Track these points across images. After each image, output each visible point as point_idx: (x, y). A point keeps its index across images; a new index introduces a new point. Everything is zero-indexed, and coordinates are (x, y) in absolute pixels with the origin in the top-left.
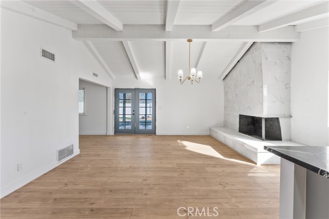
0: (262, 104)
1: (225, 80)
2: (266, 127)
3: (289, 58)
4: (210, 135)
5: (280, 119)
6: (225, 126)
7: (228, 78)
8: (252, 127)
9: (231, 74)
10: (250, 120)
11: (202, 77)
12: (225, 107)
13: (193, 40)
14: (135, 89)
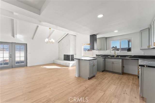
0: (70, 51)
1: (59, 43)
2: (71, 58)
3: (75, 39)
4: (53, 63)
5: (74, 55)
6: (59, 59)
7: (60, 42)
8: (67, 58)
9: (61, 41)
10: (67, 56)
11: (54, 42)
12: (59, 52)
13: (51, 29)
14: (12, 43)
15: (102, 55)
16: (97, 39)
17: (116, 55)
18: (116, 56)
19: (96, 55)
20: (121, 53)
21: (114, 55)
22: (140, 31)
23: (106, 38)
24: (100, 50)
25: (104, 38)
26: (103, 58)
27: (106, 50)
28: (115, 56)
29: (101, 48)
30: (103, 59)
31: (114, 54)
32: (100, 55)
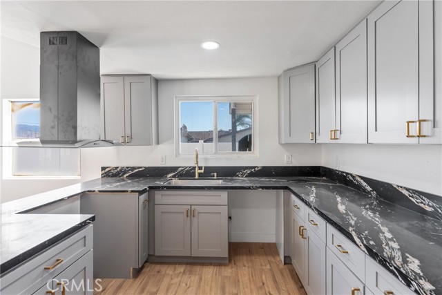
15: (133, 168)
16: (103, 80)
17: (200, 168)
18: (200, 174)
19: (103, 169)
20: (218, 156)
21: (194, 168)
22: (285, 71)
23: (157, 82)
24: (124, 143)
25: (147, 81)
26: (141, 193)
27: (158, 143)
28: (197, 171)
29: (128, 133)
30: (143, 197)
31: (193, 165)
32: (125, 172)
